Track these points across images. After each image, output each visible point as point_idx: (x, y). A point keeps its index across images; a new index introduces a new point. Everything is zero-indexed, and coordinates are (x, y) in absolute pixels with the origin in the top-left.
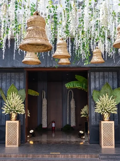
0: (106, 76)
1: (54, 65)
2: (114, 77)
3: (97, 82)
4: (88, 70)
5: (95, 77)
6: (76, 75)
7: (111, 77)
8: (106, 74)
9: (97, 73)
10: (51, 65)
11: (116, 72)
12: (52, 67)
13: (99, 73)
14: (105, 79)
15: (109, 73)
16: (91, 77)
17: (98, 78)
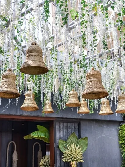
0: (69, 127)
1: (24, 113)
2: (76, 128)
3: (62, 132)
4: (54, 120)
5: (60, 127)
6: (37, 125)
7: (74, 127)
8: (69, 124)
9: (61, 124)
10: (21, 113)
11: (77, 124)
12: (22, 115)
13: (63, 123)
14: (68, 130)
15: (72, 124)
16: (57, 127)
17: (62, 128)
